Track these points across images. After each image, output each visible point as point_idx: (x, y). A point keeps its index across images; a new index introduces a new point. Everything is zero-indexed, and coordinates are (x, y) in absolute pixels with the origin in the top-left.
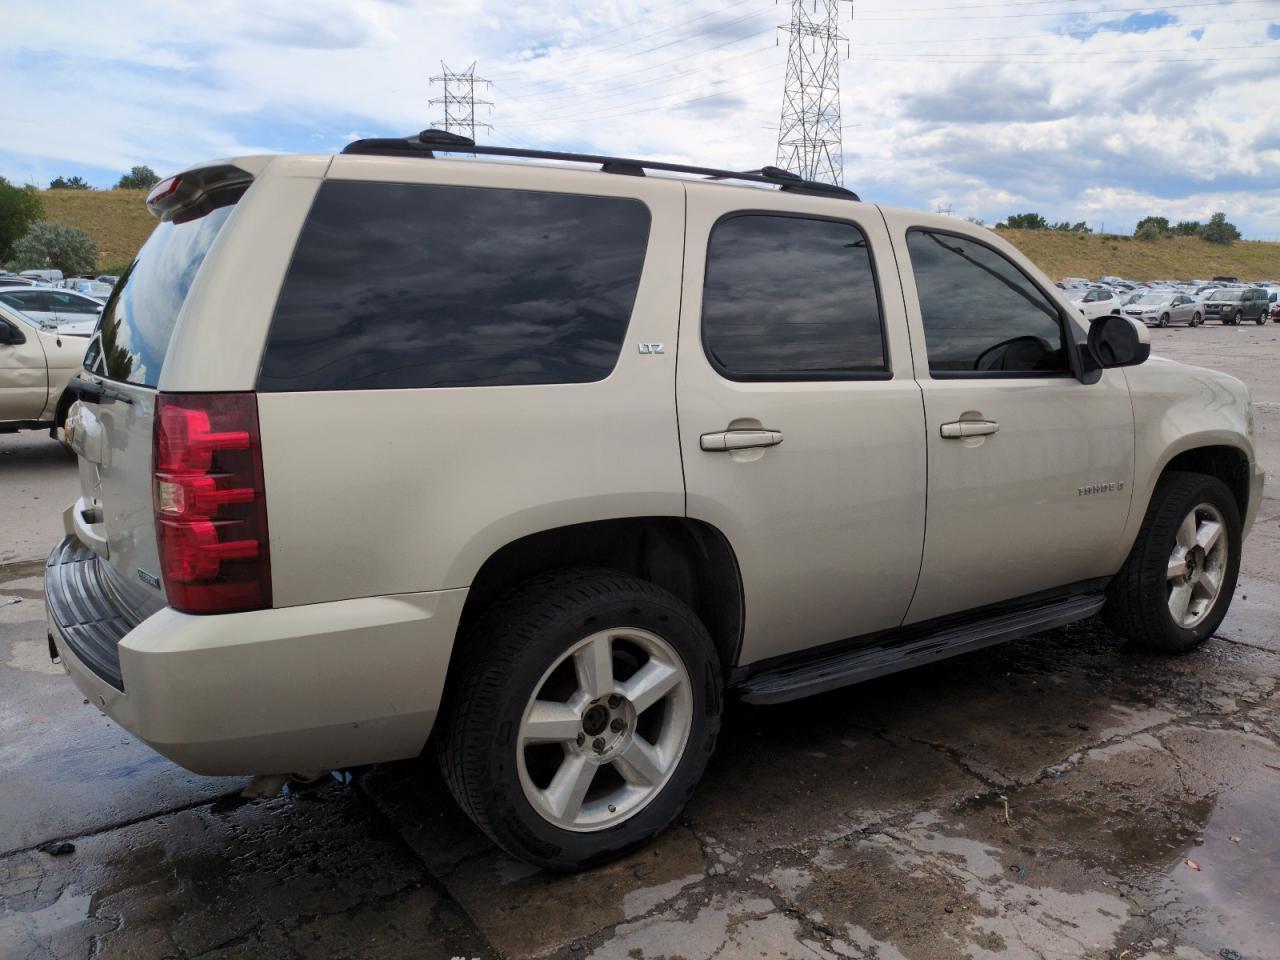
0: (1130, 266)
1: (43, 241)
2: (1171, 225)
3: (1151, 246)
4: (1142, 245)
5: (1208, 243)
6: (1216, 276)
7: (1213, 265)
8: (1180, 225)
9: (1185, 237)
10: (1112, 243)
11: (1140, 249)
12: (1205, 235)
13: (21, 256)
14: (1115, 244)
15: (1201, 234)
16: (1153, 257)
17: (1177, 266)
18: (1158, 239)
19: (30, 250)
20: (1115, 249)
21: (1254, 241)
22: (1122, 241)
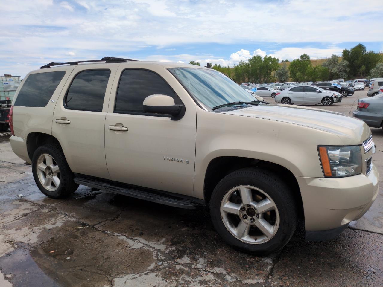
1: (379, 69)
13: (371, 74)
19: (375, 72)
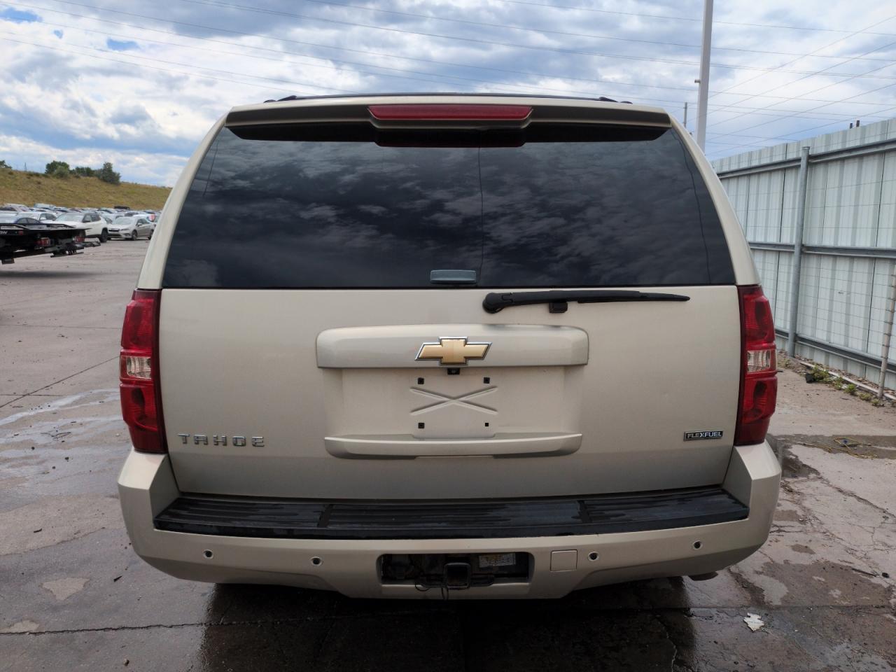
0: (53, 196)
2: (71, 168)
3: (66, 183)
4: (59, 181)
5: (105, 183)
6: (117, 205)
7: (111, 198)
8: (78, 169)
9: (88, 178)
10: (35, 179)
11: (58, 184)
12: (101, 177)
14: (39, 180)
15: (98, 176)
16: (69, 190)
17: (88, 198)
18: (70, 178)
20: (39, 183)
21: (133, 184)
22: (43, 178)
